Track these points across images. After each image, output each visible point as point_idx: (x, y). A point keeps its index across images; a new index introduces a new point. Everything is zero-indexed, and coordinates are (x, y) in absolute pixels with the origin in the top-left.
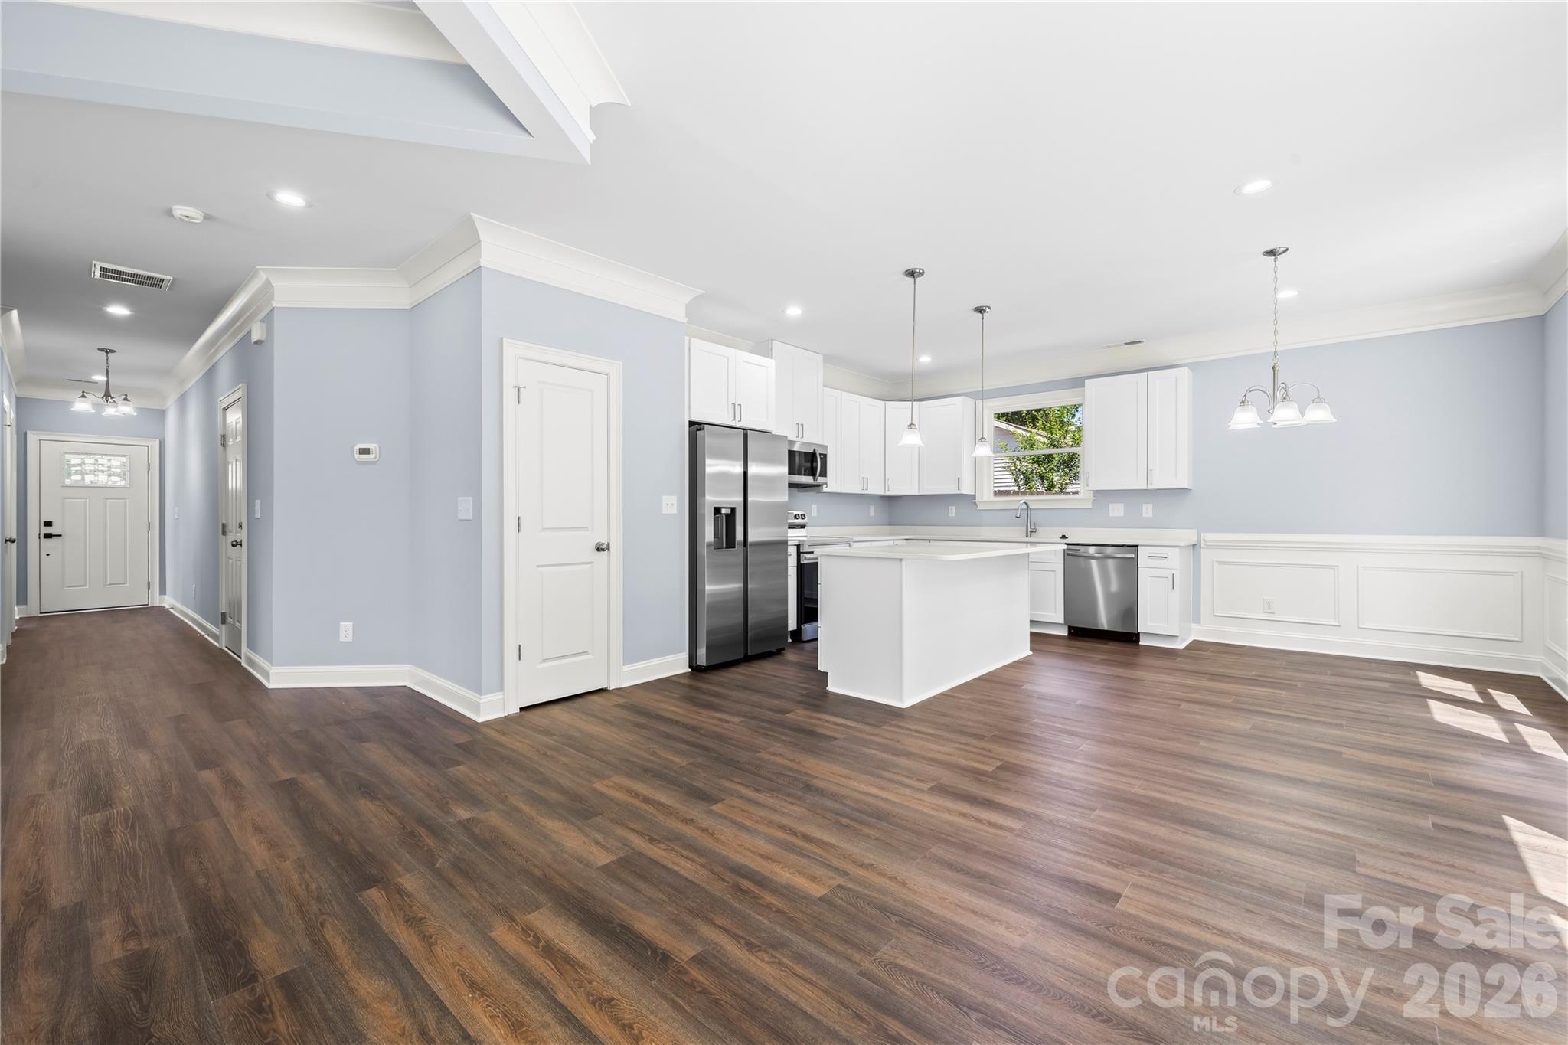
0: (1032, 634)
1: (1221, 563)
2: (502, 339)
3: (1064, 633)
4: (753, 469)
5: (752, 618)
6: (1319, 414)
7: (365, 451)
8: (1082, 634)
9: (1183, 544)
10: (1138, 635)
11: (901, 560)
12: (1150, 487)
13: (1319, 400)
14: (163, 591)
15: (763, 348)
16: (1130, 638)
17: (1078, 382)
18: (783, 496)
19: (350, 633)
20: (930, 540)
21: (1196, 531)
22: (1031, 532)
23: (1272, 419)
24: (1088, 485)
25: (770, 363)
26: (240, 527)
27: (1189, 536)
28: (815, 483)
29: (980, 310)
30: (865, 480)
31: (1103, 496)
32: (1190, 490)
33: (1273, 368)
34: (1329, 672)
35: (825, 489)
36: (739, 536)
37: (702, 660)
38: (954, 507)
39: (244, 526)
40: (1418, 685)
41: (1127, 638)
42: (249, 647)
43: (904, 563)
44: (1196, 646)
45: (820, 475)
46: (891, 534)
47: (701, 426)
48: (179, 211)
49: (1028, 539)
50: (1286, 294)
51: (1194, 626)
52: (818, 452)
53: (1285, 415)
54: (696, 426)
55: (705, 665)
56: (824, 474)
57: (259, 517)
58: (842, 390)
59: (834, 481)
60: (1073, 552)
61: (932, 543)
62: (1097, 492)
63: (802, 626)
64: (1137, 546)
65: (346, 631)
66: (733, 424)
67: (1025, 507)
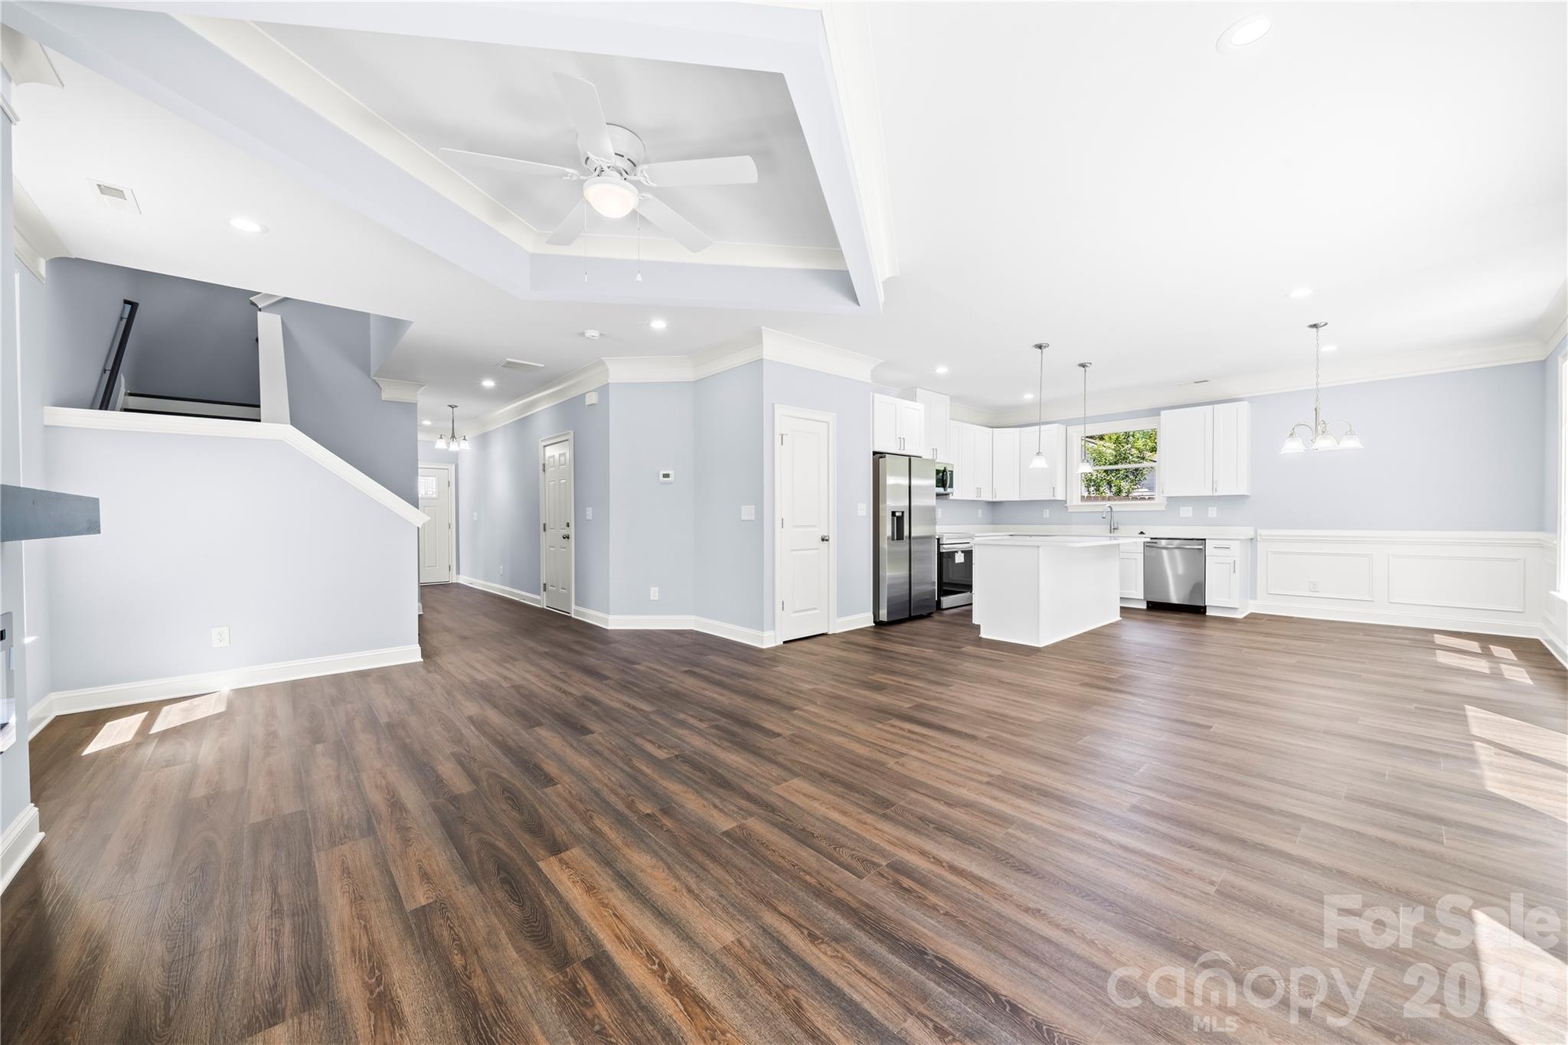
0: (1121, 608)
1: (1275, 553)
2: (773, 404)
3: (1144, 606)
4: (913, 482)
5: (915, 589)
6: (1351, 443)
7: (666, 476)
8: (1158, 608)
9: (1242, 538)
10: (1205, 608)
11: (1038, 547)
12: (1216, 494)
13: (1350, 433)
14: (458, 573)
15: (909, 394)
16: (1200, 610)
17: (1155, 412)
18: (932, 501)
19: (657, 594)
20: (1031, 536)
21: (1253, 528)
22: (1113, 529)
23: (1315, 446)
24: (1163, 493)
25: (919, 406)
26: (568, 526)
27: (1249, 532)
28: (946, 492)
29: (1083, 366)
30: (979, 490)
31: (1174, 501)
32: (1248, 496)
33: (1316, 410)
34: (1361, 634)
35: (951, 497)
36: (906, 533)
37: (884, 616)
38: (1048, 510)
39: (572, 525)
40: (1433, 642)
41: (1194, 611)
42: (576, 604)
43: (1040, 549)
44: (1253, 618)
45: (949, 487)
46: (994, 532)
47: (883, 455)
48: (589, 333)
49: (1112, 535)
50: (1328, 348)
51: (1251, 602)
52: (949, 469)
53: (1323, 444)
54: (878, 455)
55: (886, 620)
56: (951, 486)
57: (591, 518)
58: (962, 421)
59: (959, 490)
60: (1152, 545)
61: (1033, 537)
62: (1171, 499)
63: (942, 598)
64: (1205, 539)
65: (654, 593)
66: (899, 452)
67: (1109, 510)
